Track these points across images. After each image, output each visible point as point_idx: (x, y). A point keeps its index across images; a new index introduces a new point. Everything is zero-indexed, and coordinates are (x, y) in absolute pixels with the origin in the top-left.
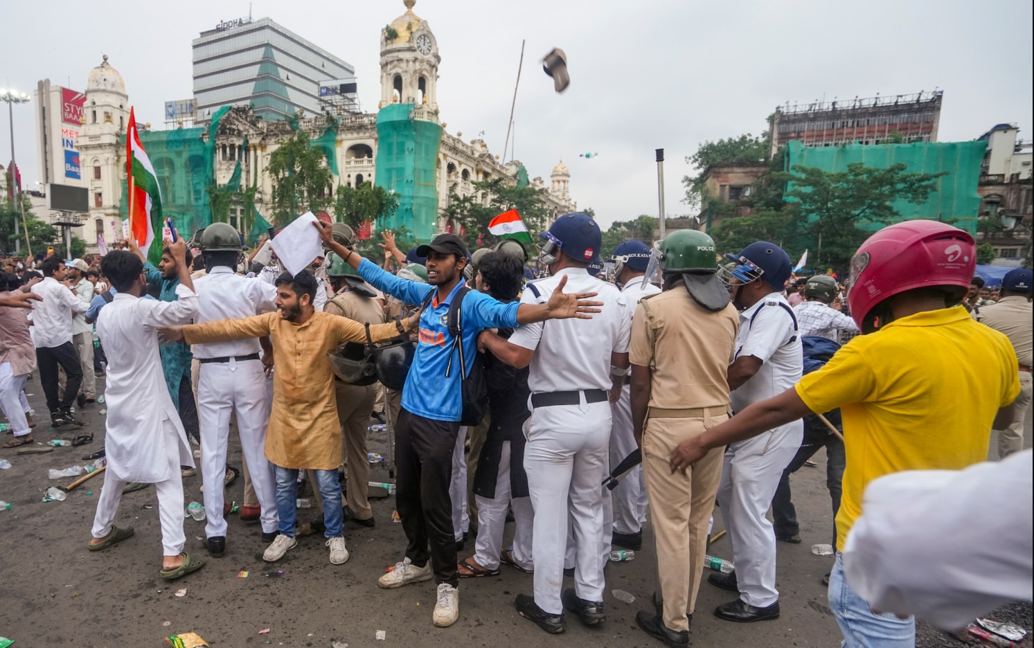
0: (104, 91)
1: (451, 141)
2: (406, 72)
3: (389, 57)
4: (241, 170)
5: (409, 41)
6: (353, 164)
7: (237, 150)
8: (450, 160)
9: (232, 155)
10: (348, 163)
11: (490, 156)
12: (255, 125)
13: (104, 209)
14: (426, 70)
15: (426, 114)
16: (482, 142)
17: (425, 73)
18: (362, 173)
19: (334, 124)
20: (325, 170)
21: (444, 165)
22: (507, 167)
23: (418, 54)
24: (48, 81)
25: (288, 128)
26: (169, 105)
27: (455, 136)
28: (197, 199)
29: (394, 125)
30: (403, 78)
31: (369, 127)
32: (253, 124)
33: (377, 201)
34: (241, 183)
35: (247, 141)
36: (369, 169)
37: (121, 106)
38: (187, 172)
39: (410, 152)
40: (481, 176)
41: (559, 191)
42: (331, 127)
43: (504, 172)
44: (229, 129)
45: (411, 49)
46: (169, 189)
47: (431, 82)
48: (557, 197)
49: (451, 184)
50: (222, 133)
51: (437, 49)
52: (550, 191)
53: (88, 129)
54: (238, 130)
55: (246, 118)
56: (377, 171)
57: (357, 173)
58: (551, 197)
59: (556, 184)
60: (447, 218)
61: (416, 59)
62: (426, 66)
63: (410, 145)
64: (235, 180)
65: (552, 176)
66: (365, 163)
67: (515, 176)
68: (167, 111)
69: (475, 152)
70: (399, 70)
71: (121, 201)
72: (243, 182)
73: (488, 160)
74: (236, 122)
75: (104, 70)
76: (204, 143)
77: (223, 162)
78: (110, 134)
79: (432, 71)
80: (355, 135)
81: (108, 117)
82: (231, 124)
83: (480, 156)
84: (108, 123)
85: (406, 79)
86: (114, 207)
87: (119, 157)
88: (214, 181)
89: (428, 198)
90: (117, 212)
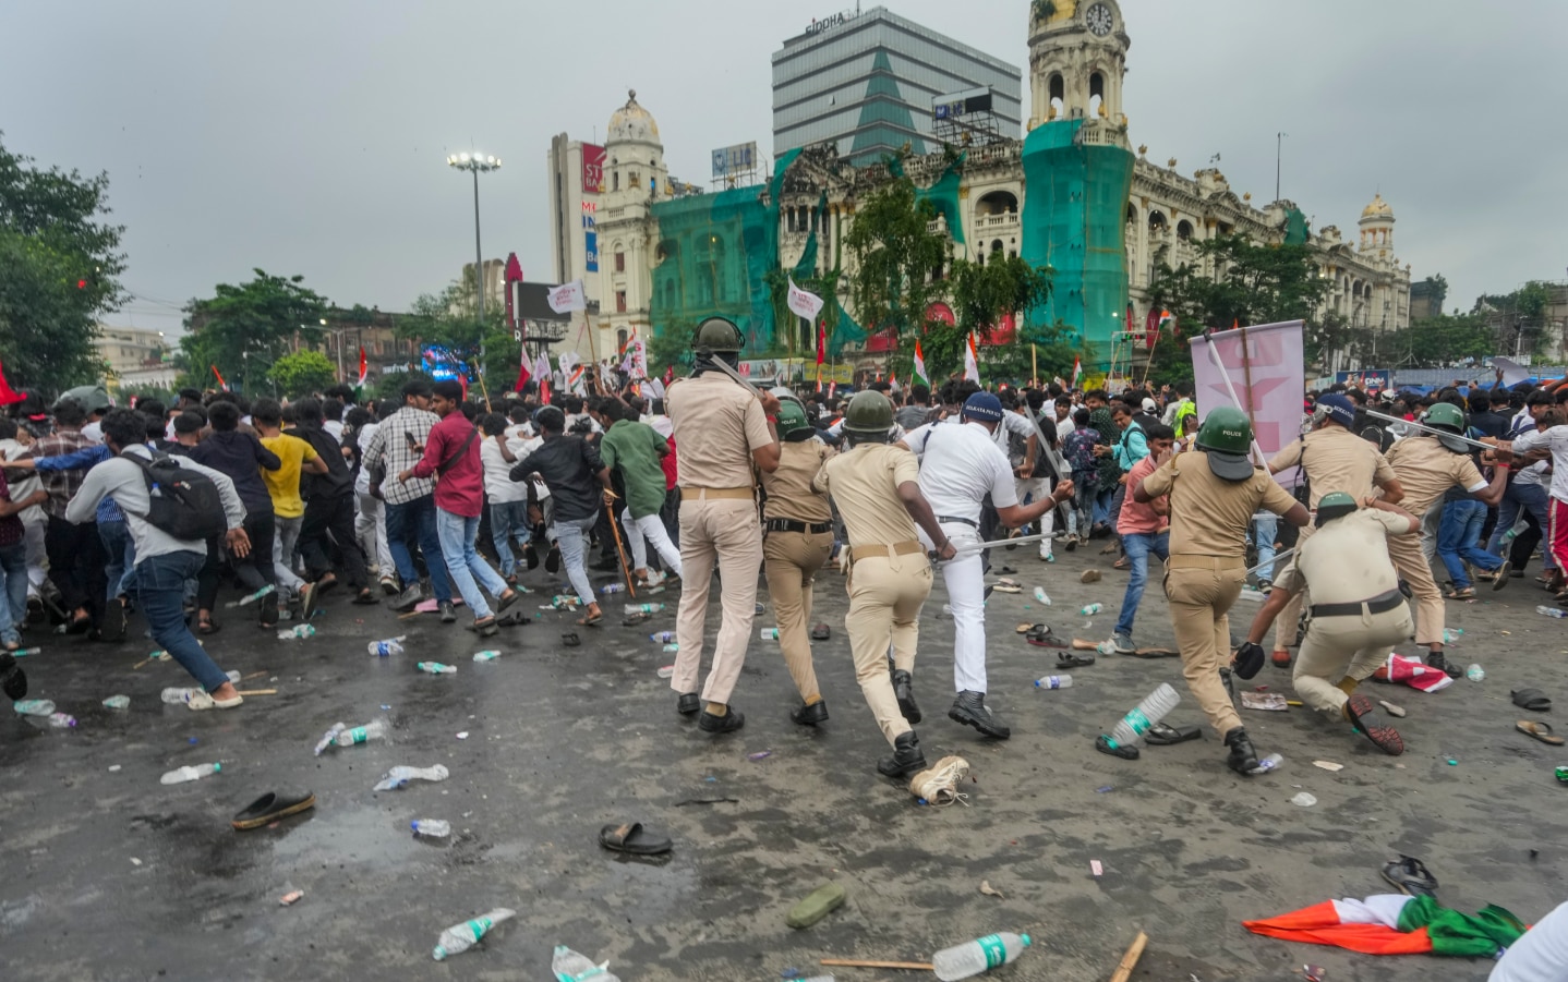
0: (629, 142)
1: (1156, 175)
2: (1069, 67)
3: (1042, 46)
4: (816, 245)
5: (1073, 18)
6: (986, 224)
7: (809, 215)
8: (1154, 207)
9: (803, 223)
10: (980, 223)
11: (1229, 196)
12: (837, 174)
13: (629, 314)
14: (1103, 61)
15: (1102, 134)
16: (1217, 172)
17: (1101, 66)
18: (1001, 238)
19: (957, 162)
20: (942, 237)
21: (1143, 216)
22: (1267, 213)
23: (1090, 37)
24: (565, 136)
25: (887, 174)
26: (717, 155)
27: (1164, 166)
28: (755, 293)
29: (1050, 158)
30: (1065, 79)
31: (1011, 163)
32: (835, 172)
33: (1014, 281)
34: (817, 265)
35: (825, 200)
36: (1012, 231)
37: (653, 163)
38: (741, 254)
39: (1077, 199)
40: (1213, 231)
41: (1374, 247)
42: (953, 166)
43: (1261, 221)
44: (799, 183)
45: (1076, 30)
46: (717, 279)
47: (1112, 80)
48: (1370, 259)
49: (1156, 247)
50: (787, 191)
51: (1123, 25)
52: (1355, 249)
53: (609, 199)
54: (812, 183)
55: (824, 164)
56: (1024, 233)
57: (993, 239)
58: (1355, 260)
59: (1370, 235)
60: (1150, 305)
61: (1085, 46)
62: (1103, 55)
63: (1077, 186)
64: (807, 262)
65: (1360, 223)
66: (1006, 222)
67: (1280, 228)
68: (714, 163)
69: (1202, 191)
70: (1057, 66)
71: (651, 301)
72: (820, 263)
73: (1226, 203)
74: (809, 172)
75: (629, 112)
76: (764, 207)
77: (790, 235)
78: (636, 204)
79: (1113, 62)
80: (990, 178)
81: (634, 180)
82: (801, 175)
83: (1212, 197)
84: (634, 189)
85: (1069, 79)
86: (642, 311)
87: (648, 237)
88: (778, 264)
89: (1110, 272)
90: (645, 317)
